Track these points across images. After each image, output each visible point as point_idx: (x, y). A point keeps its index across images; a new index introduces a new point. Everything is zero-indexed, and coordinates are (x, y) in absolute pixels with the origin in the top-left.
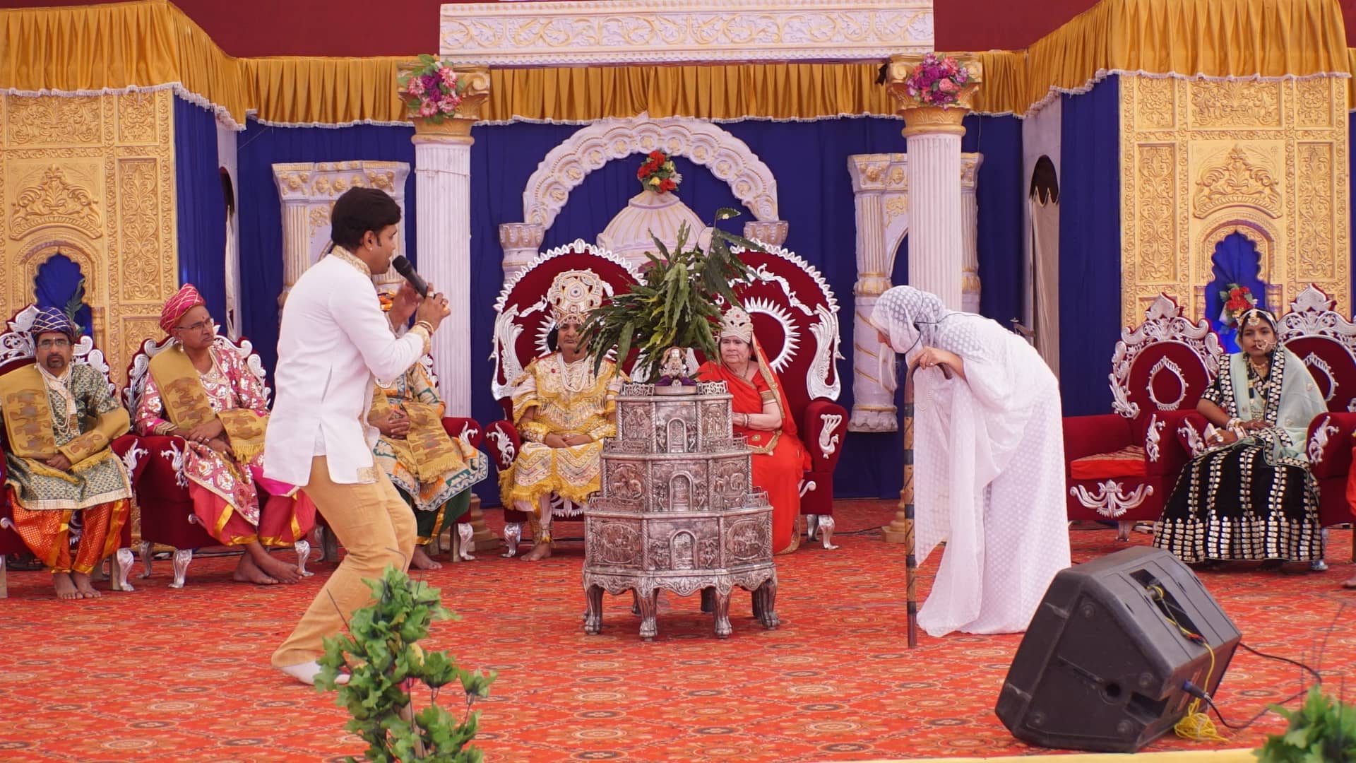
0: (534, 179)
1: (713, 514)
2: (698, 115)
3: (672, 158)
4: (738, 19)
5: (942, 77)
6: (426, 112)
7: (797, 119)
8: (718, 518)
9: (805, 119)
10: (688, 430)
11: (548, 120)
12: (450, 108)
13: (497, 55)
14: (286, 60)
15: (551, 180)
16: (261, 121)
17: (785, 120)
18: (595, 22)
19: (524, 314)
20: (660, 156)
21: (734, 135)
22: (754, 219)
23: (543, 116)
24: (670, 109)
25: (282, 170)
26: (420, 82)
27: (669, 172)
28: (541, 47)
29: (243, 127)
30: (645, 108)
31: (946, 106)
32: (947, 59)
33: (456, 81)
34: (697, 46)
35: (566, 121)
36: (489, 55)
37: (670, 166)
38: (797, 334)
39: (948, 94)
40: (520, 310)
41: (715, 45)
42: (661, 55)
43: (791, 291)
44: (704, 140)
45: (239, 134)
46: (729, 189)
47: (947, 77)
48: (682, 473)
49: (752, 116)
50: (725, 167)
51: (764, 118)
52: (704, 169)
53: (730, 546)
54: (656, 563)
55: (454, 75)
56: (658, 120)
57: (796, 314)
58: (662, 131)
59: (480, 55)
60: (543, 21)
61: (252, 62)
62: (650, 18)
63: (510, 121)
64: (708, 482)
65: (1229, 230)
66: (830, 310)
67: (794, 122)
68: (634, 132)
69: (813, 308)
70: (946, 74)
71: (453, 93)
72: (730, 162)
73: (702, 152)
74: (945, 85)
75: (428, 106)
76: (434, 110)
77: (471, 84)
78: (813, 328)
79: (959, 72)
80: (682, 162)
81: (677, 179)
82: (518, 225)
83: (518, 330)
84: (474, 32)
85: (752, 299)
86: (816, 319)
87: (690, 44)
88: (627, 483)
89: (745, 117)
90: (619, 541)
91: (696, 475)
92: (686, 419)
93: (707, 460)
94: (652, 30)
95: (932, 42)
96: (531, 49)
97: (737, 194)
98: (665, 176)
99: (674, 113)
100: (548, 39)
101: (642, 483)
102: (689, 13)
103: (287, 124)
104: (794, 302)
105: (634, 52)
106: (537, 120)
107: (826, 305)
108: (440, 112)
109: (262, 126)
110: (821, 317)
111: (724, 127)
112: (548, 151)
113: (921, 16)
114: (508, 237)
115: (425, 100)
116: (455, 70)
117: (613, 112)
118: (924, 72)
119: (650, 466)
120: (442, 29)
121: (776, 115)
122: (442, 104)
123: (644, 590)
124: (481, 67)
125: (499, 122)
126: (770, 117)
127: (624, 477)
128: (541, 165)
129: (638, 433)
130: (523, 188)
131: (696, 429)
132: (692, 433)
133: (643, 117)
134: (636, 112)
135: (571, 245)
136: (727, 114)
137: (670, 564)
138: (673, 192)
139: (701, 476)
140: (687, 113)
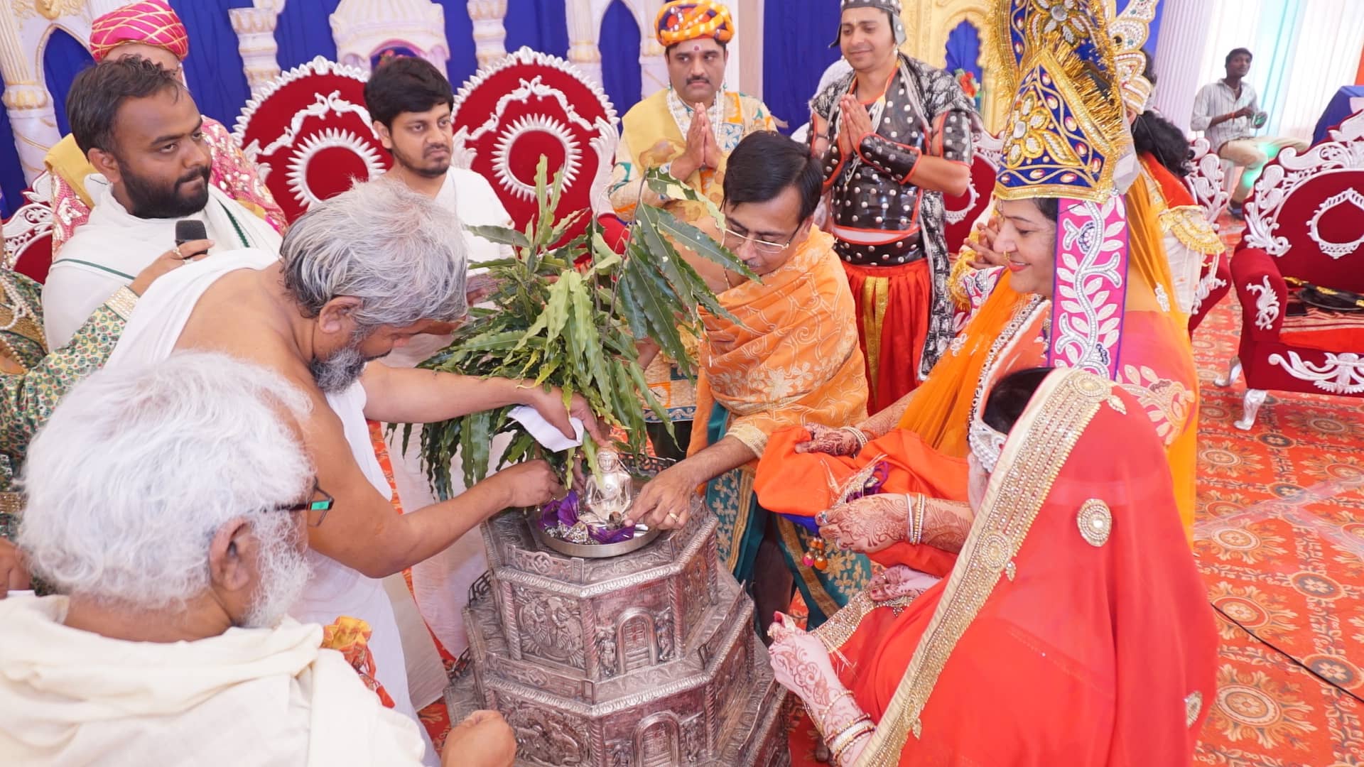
19: (269, 151)
38: (579, 151)
40: (262, 146)
43: (569, 105)
57: (575, 129)
65: (960, 19)
66: (609, 123)
69: (592, 122)
78: (594, 143)
82: (248, 10)
83: (265, 169)
85: (529, 116)
86: (596, 133)
104: (573, 117)
107: (605, 117)
110: (601, 132)
114: (240, 24)
135: (309, 64)
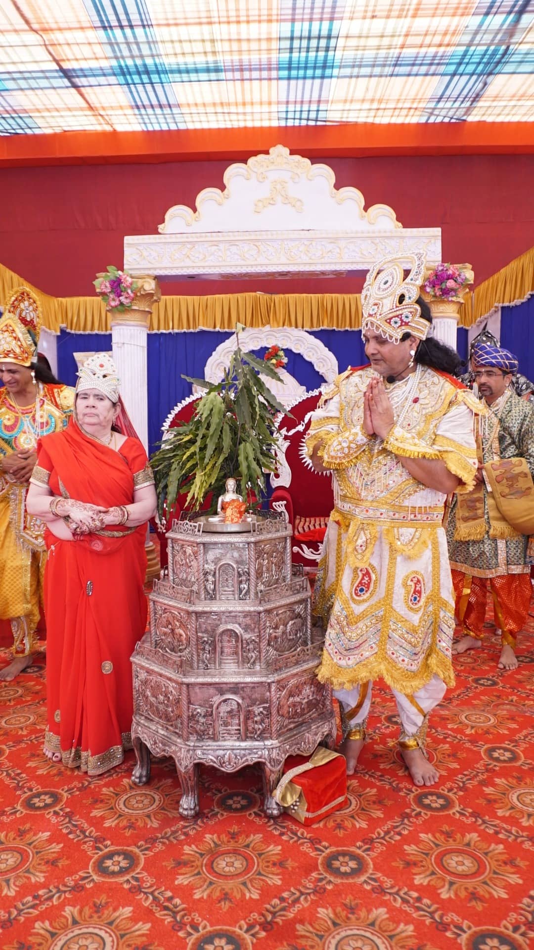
0: (210, 361)
1: (264, 679)
2: (296, 327)
3: (282, 349)
4: (314, 243)
5: (448, 279)
6: (113, 304)
7: (349, 329)
8: (269, 684)
9: (353, 329)
10: (240, 575)
11: (217, 329)
12: (128, 301)
13: (161, 269)
14: (82, 299)
15: (219, 361)
16: (68, 330)
17: (342, 329)
18: (222, 246)
20: (276, 349)
21: (316, 337)
22: (326, 382)
23: (215, 327)
24: (281, 324)
25: (78, 356)
26: (108, 284)
27: (281, 356)
28: (188, 263)
29: (59, 334)
30: (269, 323)
31: (450, 299)
32: (452, 269)
33: (131, 284)
34: (288, 262)
35: (227, 330)
36: (155, 269)
37: (281, 353)
39: (452, 290)
41: (299, 261)
42: (264, 267)
44: (299, 340)
45: (58, 337)
46: (313, 366)
47: (452, 278)
48: (230, 627)
49: (325, 327)
50: (311, 354)
51: (331, 328)
52: (299, 356)
53: (285, 710)
54: (197, 732)
55: (129, 280)
56: (276, 329)
58: (277, 335)
59: (149, 269)
60: (189, 246)
61: (63, 300)
62: (257, 244)
63: (197, 330)
64: (259, 636)
67: (347, 331)
68: (263, 336)
70: (450, 277)
71: (129, 291)
72: (313, 351)
73: (299, 347)
74: (450, 284)
75: (114, 300)
76: (117, 303)
77: (142, 286)
79: (459, 275)
80: (288, 352)
81: (285, 360)
84: (145, 254)
87: (284, 260)
88: (173, 630)
89: (322, 328)
90: (161, 698)
91: (246, 628)
92: (237, 562)
93: (259, 613)
94: (259, 251)
95: (440, 259)
96: (182, 264)
97: (317, 369)
98: (279, 358)
99: (284, 325)
100: (193, 258)
101: (187, 635)
102: (283, 240)
103: (82, 332)
105: (247, 266)
106: (211, 329)
108: (121, 304)
109: (69, 333)
111: (311, 333)
112: (217, 346)
113: (433, 241)
115: (112, 296)
116: (132, 277)
117: (252, 325)
118: (436, 275)
119: (194, 618)
120: (126, 253)
121: (337, 327)
122: (122, 298)
123: (184, 763)
124: (149, 276)
125: (192, 330)
126: (335, 328)
127: (170, 624)
128: (214, 353)
129: (188, 574)
130: (205, 365)
131: (249, 574)
132: (244, 578)
133: (267, 328)
134: (263, 325)
136: (312, 326)
137: (214, 734)
138: (283, 367)
139: (253, 630)
140: (291, 325)
